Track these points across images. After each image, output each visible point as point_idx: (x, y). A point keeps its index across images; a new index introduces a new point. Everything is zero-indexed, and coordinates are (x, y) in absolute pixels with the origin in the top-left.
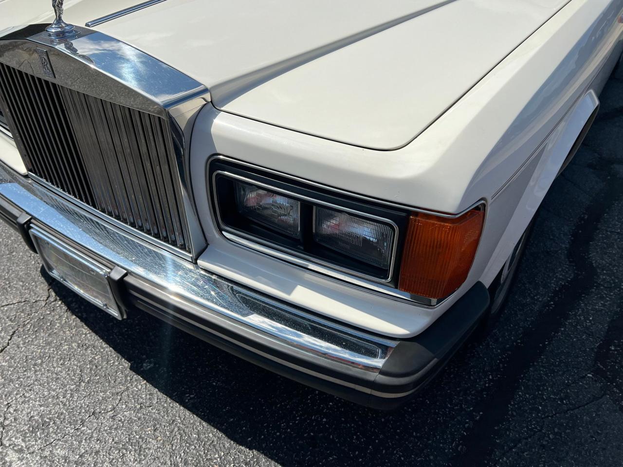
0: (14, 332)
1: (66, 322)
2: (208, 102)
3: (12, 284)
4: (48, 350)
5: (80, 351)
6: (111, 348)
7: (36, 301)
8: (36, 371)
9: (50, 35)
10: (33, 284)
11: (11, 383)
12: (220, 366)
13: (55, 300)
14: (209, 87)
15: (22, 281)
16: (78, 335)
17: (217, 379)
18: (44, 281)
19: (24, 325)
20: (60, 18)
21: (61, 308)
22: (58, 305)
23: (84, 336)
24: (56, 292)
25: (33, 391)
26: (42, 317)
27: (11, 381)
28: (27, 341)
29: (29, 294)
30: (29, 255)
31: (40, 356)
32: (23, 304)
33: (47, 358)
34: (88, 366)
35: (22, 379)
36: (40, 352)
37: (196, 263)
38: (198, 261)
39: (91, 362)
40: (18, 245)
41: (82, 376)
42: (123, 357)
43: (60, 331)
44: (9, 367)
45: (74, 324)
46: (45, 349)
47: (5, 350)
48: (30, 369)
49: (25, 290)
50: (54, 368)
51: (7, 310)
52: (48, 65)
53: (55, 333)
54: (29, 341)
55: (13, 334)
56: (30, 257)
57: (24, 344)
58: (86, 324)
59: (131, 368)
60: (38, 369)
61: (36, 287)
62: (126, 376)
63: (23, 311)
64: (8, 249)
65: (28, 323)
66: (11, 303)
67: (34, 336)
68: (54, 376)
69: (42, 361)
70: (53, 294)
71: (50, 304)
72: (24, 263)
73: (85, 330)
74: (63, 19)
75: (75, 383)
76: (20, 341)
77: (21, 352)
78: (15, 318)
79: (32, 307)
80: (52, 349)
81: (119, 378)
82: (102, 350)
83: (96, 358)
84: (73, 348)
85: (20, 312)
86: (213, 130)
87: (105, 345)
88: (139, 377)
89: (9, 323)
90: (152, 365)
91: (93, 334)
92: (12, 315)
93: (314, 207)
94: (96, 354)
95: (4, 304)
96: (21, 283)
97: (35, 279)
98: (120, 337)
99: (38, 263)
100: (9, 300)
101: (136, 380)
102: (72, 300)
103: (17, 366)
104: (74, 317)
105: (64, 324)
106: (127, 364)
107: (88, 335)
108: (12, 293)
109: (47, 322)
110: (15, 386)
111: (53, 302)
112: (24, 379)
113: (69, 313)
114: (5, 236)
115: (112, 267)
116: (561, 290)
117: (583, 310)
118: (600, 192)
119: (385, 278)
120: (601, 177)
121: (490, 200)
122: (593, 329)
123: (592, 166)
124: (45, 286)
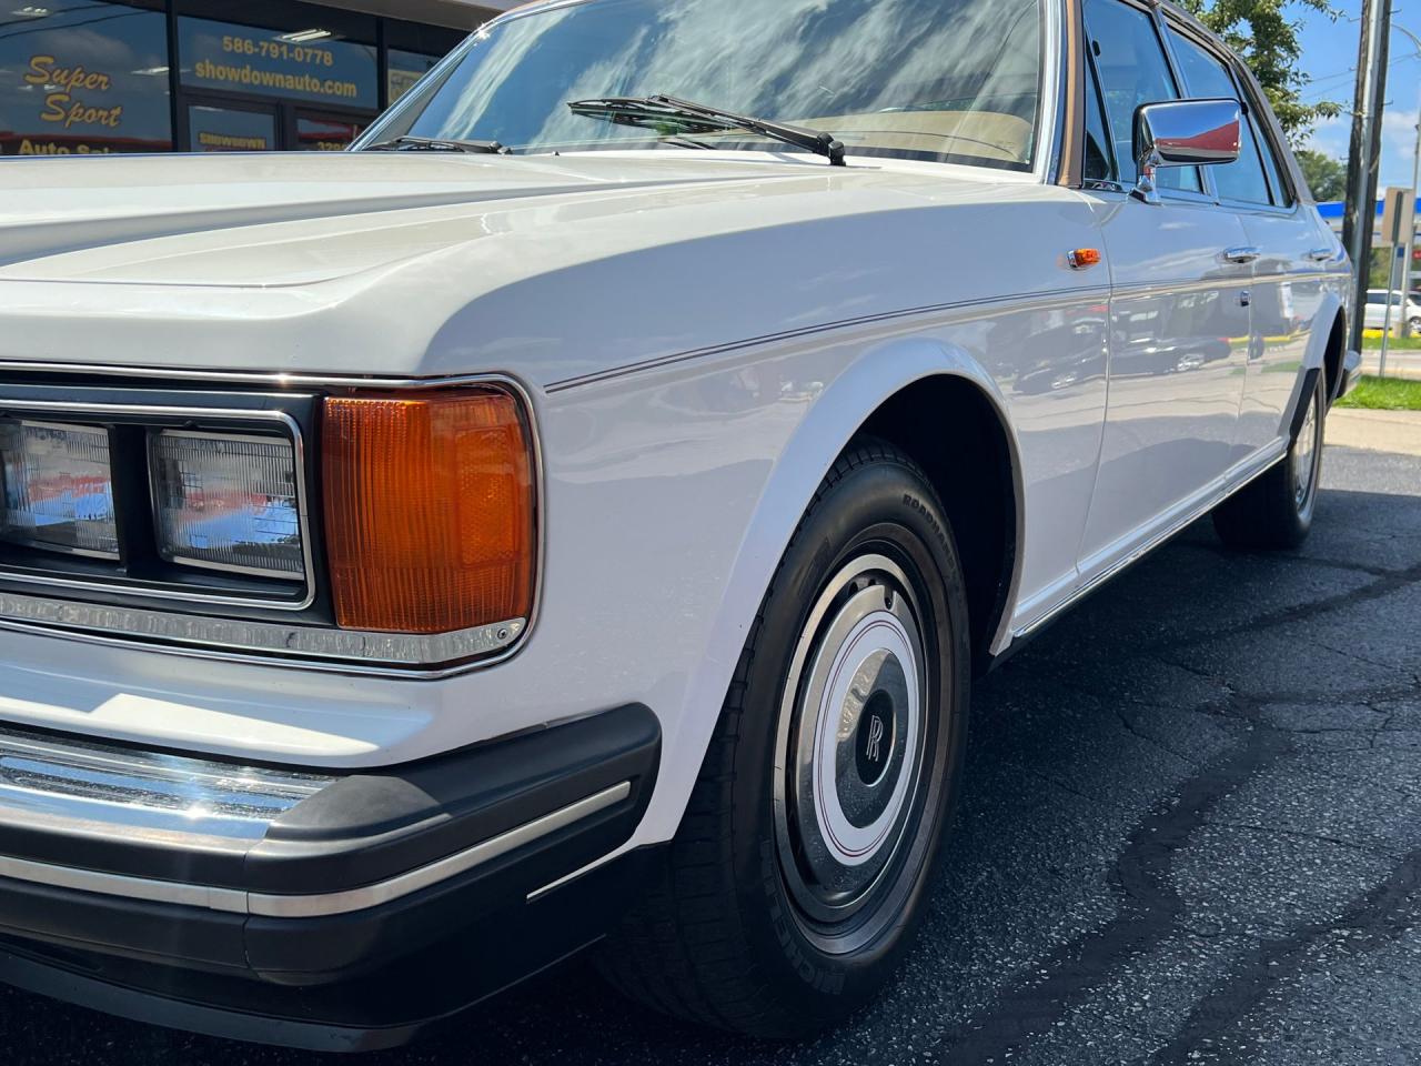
116: (1074, 945)
117: (1127, 984)
118: (1223, 754)
119: (300, 597)
120: (1231, 728)
121: (540, 392)
122: (1149, 1018)
123: (1207, 708)
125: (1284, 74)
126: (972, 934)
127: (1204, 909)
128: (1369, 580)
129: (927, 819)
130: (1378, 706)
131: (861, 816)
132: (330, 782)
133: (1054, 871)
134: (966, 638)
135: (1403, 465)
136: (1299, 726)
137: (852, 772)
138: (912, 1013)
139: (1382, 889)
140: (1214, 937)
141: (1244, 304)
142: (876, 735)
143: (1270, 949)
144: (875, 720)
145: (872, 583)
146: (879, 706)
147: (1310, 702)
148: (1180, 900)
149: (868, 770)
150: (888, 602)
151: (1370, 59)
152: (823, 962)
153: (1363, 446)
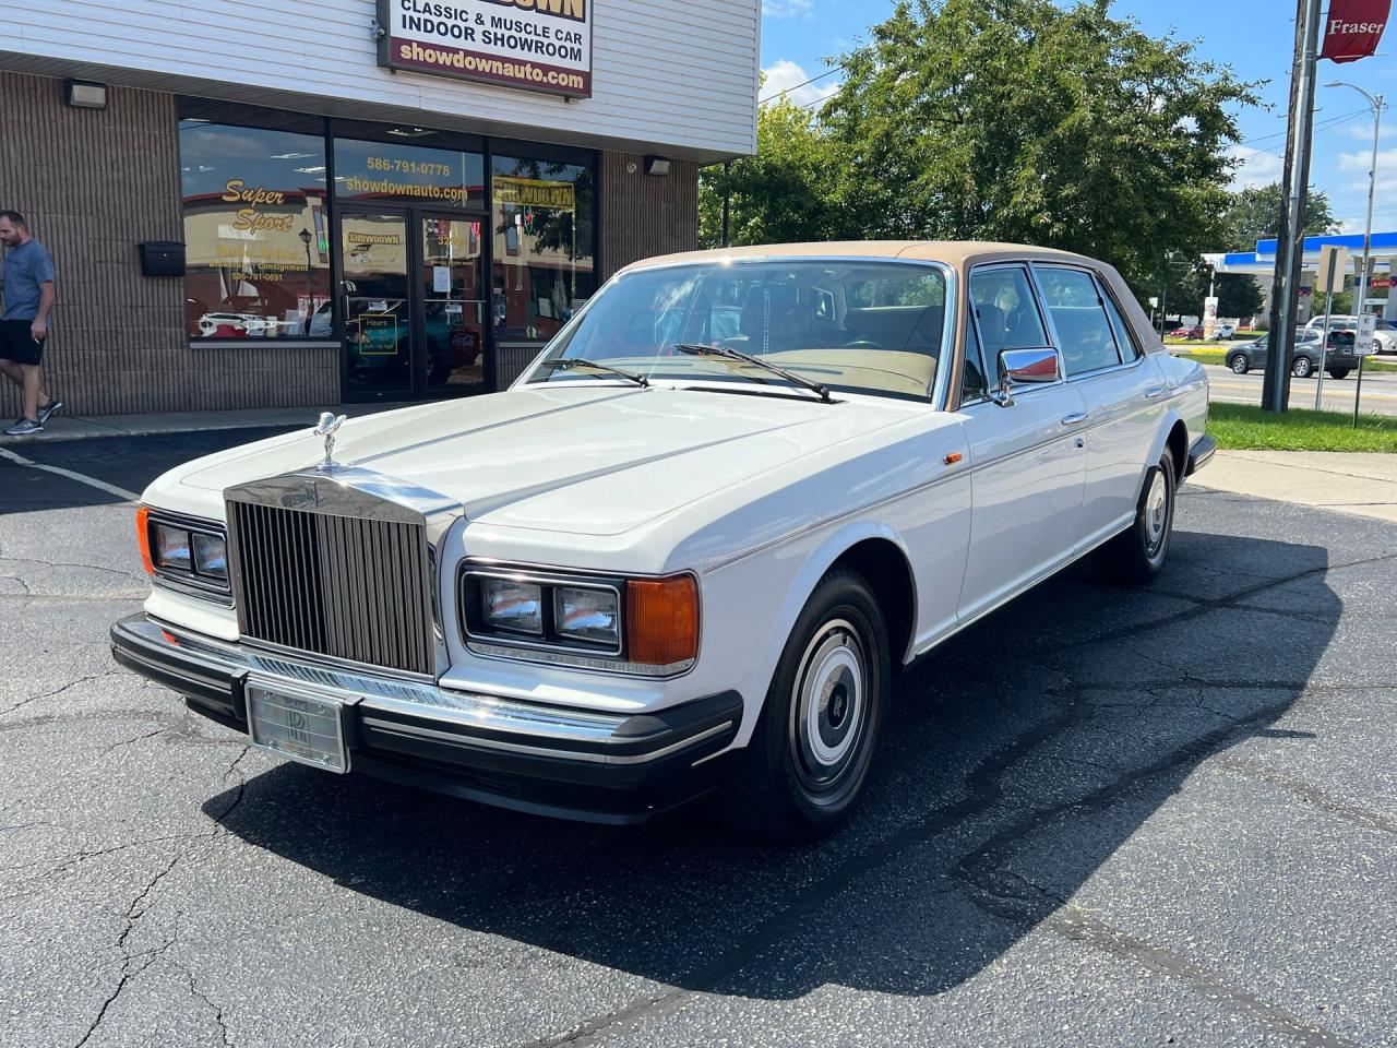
1: (244, 850)
2: (460, 517)
3: (164, 821)
7: (200, 836)
9: (318, 470)
10: (194, 821)
13: (226, 834)
14: (463, 503)
15: (177, 819)
19: (188, 855)
21: (235, 840)
22: (230, 838)
23: (269, 860)
24: (226, 828)
26: (210, 849)
27: (180, 895)
28: (194, 866)
29: (190, 829)
32: (183, 838)
36: (214, 874)
37: (438, 685)
38: (441, 681)
39: (282, 879)
41: (271, 890)
43: (237, 858)
44: (175, 886)
45: (255, 852)
47: (166, 874)
48: (203, 887)
49: (184, 826)
51: (162, 843)
52: (314, 496)
53: (231, 859)
54: (197, 866)
55: (174, 862)
57: (190, 868)
61: (199, 823)
63: (183, 843)
65: (192, 853)
66: (167, 837)
67: (203, 862)
69: (218, 880)
70: (223, 829)
71: (220, 837)
72: (177, 803)
75: (264, 895)
76: (185, 867)
77: (188, 875)
78: (174, 849)
79: (194, 840)
82: (296, 870)
84: (257, 870)
85: (180, 844)
86: (465, 537)
89: (167, 853)
91: (283, 860)
92: (170, 847)
93: (555, 590)
95: (156, 838)
96: (177, 821)
97: (195, 816)
100: (164, 835)
102: (250, 833)
103: (185, 885)
105: (241, 852)
108: (166, 829)
109: (217, 852)
111: (223, 836)
115: (345, 697)
116: (941, 810)
117: (963, 827)
118: (1050, 718)
119: (616, 651)
120: (1060, 703)
121: (700, 573)
122: (968, 841)
123: (1051, 692)
124: (212, 822)
125: (1222, 161)
126: (890, 805)
127: (1012, 796)
128: (1190, 606)
129: (867, 746)
130: (1155, 692)
131: (831, 742)
132: (628, 718)
133: (938, 777)
134: (888, 657)
135: (1264, 511)
136: (1103, 702)
137: (827, 723)
138: (855, 836)
139: (1109, 788)
140: (1013, 809)
141: (1080, 446)
142: (838, 704)
143: (1039, 813)
144: (838, 697)
145: (837, 633)
146: (841, 690)
147: (1113, 689)
148: (1001, 792)
149: (835, 721)
150: (845, 641)
151: (1296, 149)
152: (812, 807)
153: (1242, 492)
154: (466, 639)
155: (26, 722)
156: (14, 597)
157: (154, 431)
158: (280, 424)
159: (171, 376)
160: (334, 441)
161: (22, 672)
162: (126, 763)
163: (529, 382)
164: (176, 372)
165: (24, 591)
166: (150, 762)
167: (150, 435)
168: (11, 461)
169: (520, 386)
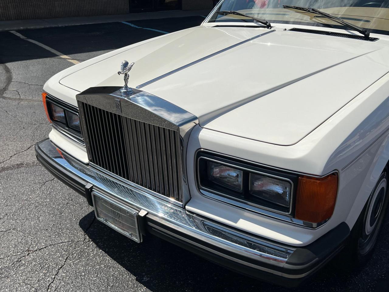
0: (67, 258)
1: (96, 253)
2: (197, 124)
3: (63, 231)
4: (88, 268)
5: (106, 269)
6: (124, 269)
7: (78, 241)
8: (82, 279)
9: (121, 93)
10: (76, 231)
11: (68, 285)
12: (190, 281)
13: (89, 241)
14: (198, 116)
15: (69, 230)
16: (104, 260)
17: (188, 288)
18: (82, 230)
19: (73, 254)
20: (127, 85)
21: (93, 245)
22: (91, 244)
23: (107, 261)
24: (89, 237)
25: (81, 289)
26: (82, 250)
27: (68, 283)
28: (75, 263)
29: (74, 237)
30: (72, 215)
31: (84, 271)
32: (71, 242)
33: (87, 272)
34: (112, 278)
35: (74, 283)
36: (83, 269)
38: (186, 207)
39: (113, 275)
40: (65, 209)
41: (108, 283)
42: (131, 273)
43: (93, 258)
44: (66, 277)
45: (101, 254)
46: (86, 267)
47: (63, 267)
48: (79, 278)
49: (71, 235)
50: (92, 278)
51: (62, 246)
52: (120, 107)
53: (91, 259)
54: (76, 263)
55: (66, 259)
56: (72, 216)
57: (73, 264)
58: (108, 255)
59: (137, 280)
60: (83, 278)
61: (77, 233)
62: (134, 285)
63: (71, 246)
64: (59, 212)
65: (75, 253)
66: (64, 242)
67: (79, 260)
68: (93, 282)
69: (85, 274)
70: (88, 237)
71: (86, 243)
72: (69, 219)
73: (108, 258)
74: (128, 85)
75: (105, 287)
76: (71, 263)
77: (72, 269)
78: (67, 250)
79: (76, 244)
80: (90, 268)
81: (130, 285)
82: (119, 269)
83: (116, 273)
84: (102, 268)
85: (69, 247)
86: (200, 137)
87: (120, 266)
88: (142, 285)
89: (64, 253)
90: (149, 279)
91: (113, 261)
92: (65, 248)
93: (250, 174)
94: (115, 271)
95: (59, 242)
96: (69, 231)
97: (76, 229)
98: (129, 262)
99: (77, 220)
100: (63, 240)
101: (140, 287)
102: (99, 241)
103: (71, 276)
104: (101, 250)
105: (95, 254)
106: (134, 278)
107: (110, 261)
108: (64, 236)
109: (85, 253)
110: (70, 286)
111: (88, 242)
112: (75, 283)
113: (98, 249)
114: (56, 204)
115: (139, 210)
121: (340, 171)
124: (83, 233)
137: (373, 216)
154: (199, 189)
155: (13, 167)
156: (15, 99)
157: (67, 25)
158: (109, 22)
159: (72, 4)
160: (128, 77)
161: (14, 139)
162: (50, 194)
163: (209, 22)
164: (73, 2)
165: (18, 97)
166: (59, 193)
167: (66, 27)
168: (19, 37)
169: (205, 24)
